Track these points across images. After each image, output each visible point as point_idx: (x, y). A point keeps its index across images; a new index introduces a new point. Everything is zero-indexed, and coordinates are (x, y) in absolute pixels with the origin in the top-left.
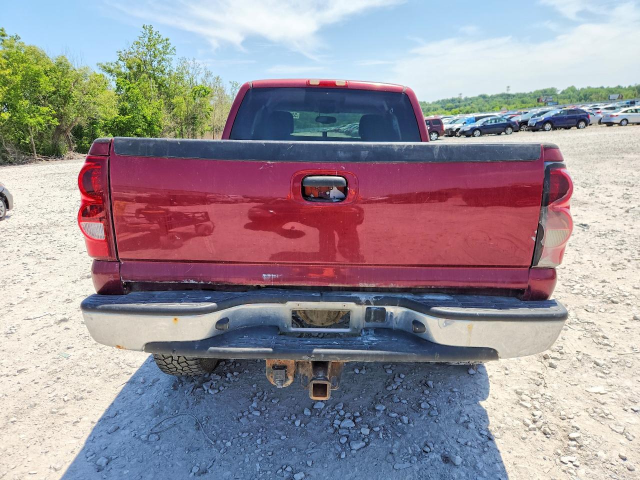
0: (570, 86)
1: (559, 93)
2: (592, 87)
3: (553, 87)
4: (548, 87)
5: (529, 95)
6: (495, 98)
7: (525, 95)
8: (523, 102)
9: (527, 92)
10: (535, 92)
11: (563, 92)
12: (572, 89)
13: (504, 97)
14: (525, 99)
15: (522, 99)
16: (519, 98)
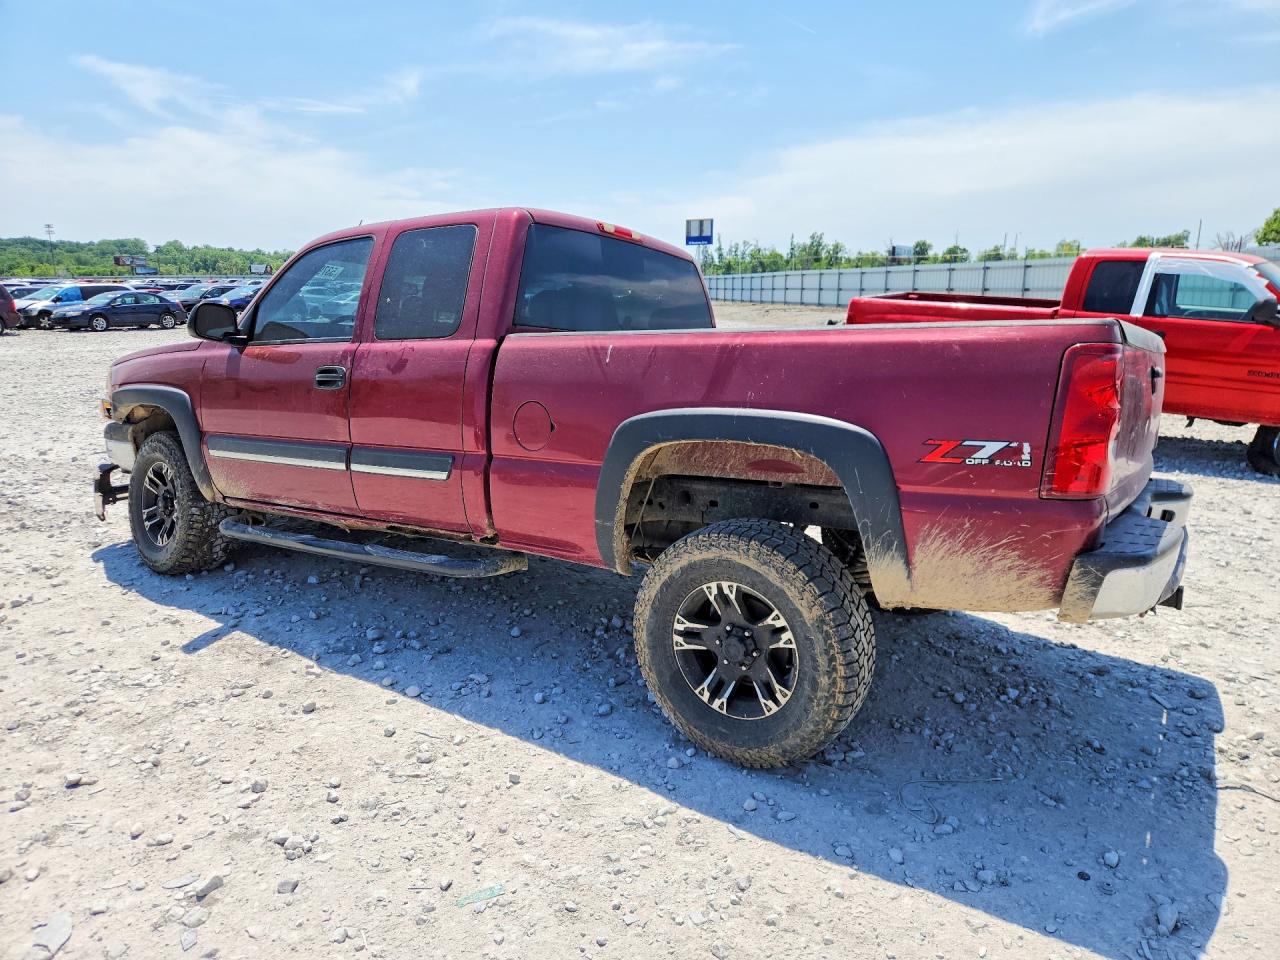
0: (172, 240)
1: (151, 250)
2: (213, 246)
3: (137, 237)
4: (128, 238)
5: (89, 247)
6: (9, 245)
7: (79, 247)
8: (80, 262)
9: (84, 241)
10: (100, 244)
11: (158, 250)
12: (176, 246)
13: (31, 246)
14: (83, 255)
15: (75, 254)
16: (67, 251)
